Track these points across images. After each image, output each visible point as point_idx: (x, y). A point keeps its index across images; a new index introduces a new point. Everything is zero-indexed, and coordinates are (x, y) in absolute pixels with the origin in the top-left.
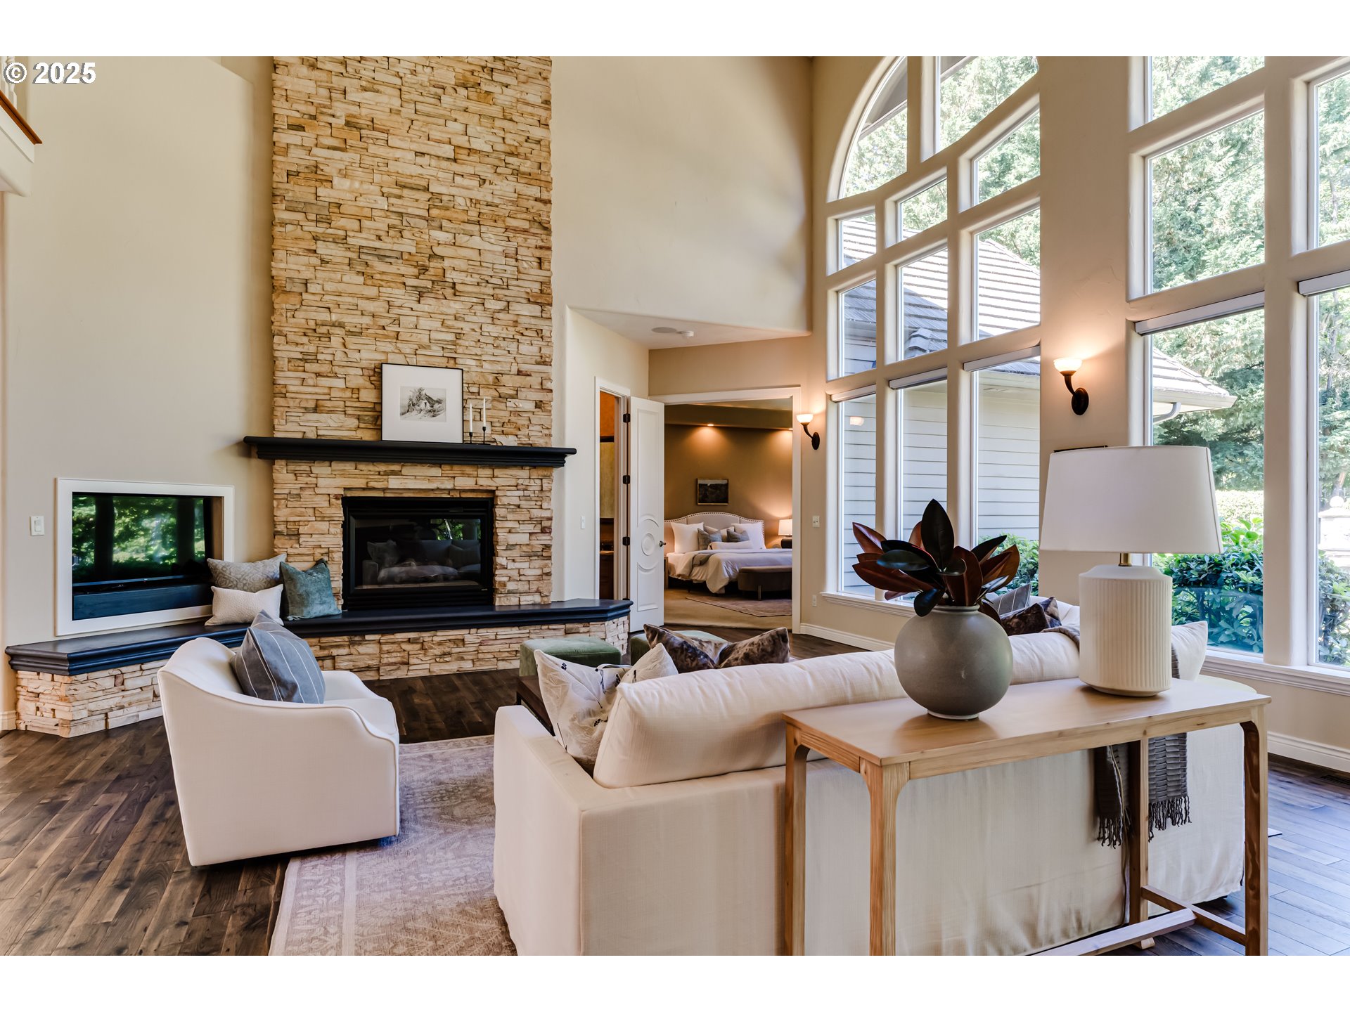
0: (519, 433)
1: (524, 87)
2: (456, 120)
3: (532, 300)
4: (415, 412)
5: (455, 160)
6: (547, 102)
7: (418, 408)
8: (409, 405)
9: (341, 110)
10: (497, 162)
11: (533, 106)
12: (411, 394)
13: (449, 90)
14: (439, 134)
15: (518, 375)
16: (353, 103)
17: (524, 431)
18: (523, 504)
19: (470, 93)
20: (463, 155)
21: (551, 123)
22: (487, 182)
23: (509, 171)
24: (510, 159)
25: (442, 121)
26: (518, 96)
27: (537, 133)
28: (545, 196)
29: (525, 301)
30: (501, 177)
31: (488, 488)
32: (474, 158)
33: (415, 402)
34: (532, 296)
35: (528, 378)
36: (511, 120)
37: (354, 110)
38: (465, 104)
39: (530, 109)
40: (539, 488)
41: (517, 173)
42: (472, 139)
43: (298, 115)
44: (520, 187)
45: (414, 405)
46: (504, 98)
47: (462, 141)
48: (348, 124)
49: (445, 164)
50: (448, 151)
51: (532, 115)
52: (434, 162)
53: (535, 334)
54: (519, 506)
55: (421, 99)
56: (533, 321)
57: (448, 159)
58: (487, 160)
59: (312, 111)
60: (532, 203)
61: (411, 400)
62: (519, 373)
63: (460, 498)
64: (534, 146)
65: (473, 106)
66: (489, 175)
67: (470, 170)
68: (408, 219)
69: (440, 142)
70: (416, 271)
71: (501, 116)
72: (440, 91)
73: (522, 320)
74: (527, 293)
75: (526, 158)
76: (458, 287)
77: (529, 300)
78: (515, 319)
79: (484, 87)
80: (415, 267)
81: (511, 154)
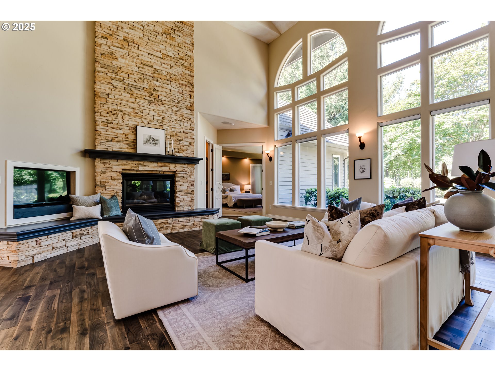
0: (183, 152)
1: (185, 38)
2: (162, 45)
3: (188, 108)
4: (149, 143)
5: (162, 58)
6: (192, 44)
7: (150, 142)
8: (147, 141)
9: (122, 35)
10: (176, 61)
11: (188, 44)
12: (147, 137)
13: (160, 34)
14: (157, 48)
15: (183, 133)
16: (126, 33)
17: (185, 152)
18: (185, 176)
19: (167, 36)
20: (165, 57)
21: (194, 51)
22: (173, 67)
23: (180, 65)
24: (180, 61)
25: (157, 44)
26: (183, 40)
27: (189, 53)
28: (192, 74)
29: (186, 109)
30: (177, 66)
31: (174, 171)
32: (169, 58)
33: (149, 140)
34: (188, 107)
35: (187, 134)
36: (181, 48)
37: (126, 35)
38: (166, 40)
39: (187, 45)
40: (190, 171)
41: (183, 66)
42: (168, 52)
43: (105, 33)
44: (184, 71)
45: (148, 141)
46: (179, 40)
47: (164, 52)
48: (124, 39)
49: (159, 59)
50: (160, 55)
51: (188, 47)
52: (155, 58)
53: (189, 120)
54: (183, 177)
55: (150, 35)
56: (188, 115)
57: (160, 58)
58: (173, 60)
59: (111, 33)
60: (188, 76)
61: (147, 139)
62: (184, 132)
63: (164, 174)
64: (188, 57)
65: (168, 41)
66: (174, 65)
67: (167, 62)
68: (146, 76)
69: (157, 51)
70: (149, 95)
71: (178, 46)
72: (157, 34)
73: (184, 115)
74: (186, 106)
75: (186, 61)
76: (163, 101)
77: (187, 108)
78: (182, 114)
79: (172, 35)
80: (148, 93)
81: (181, 59)
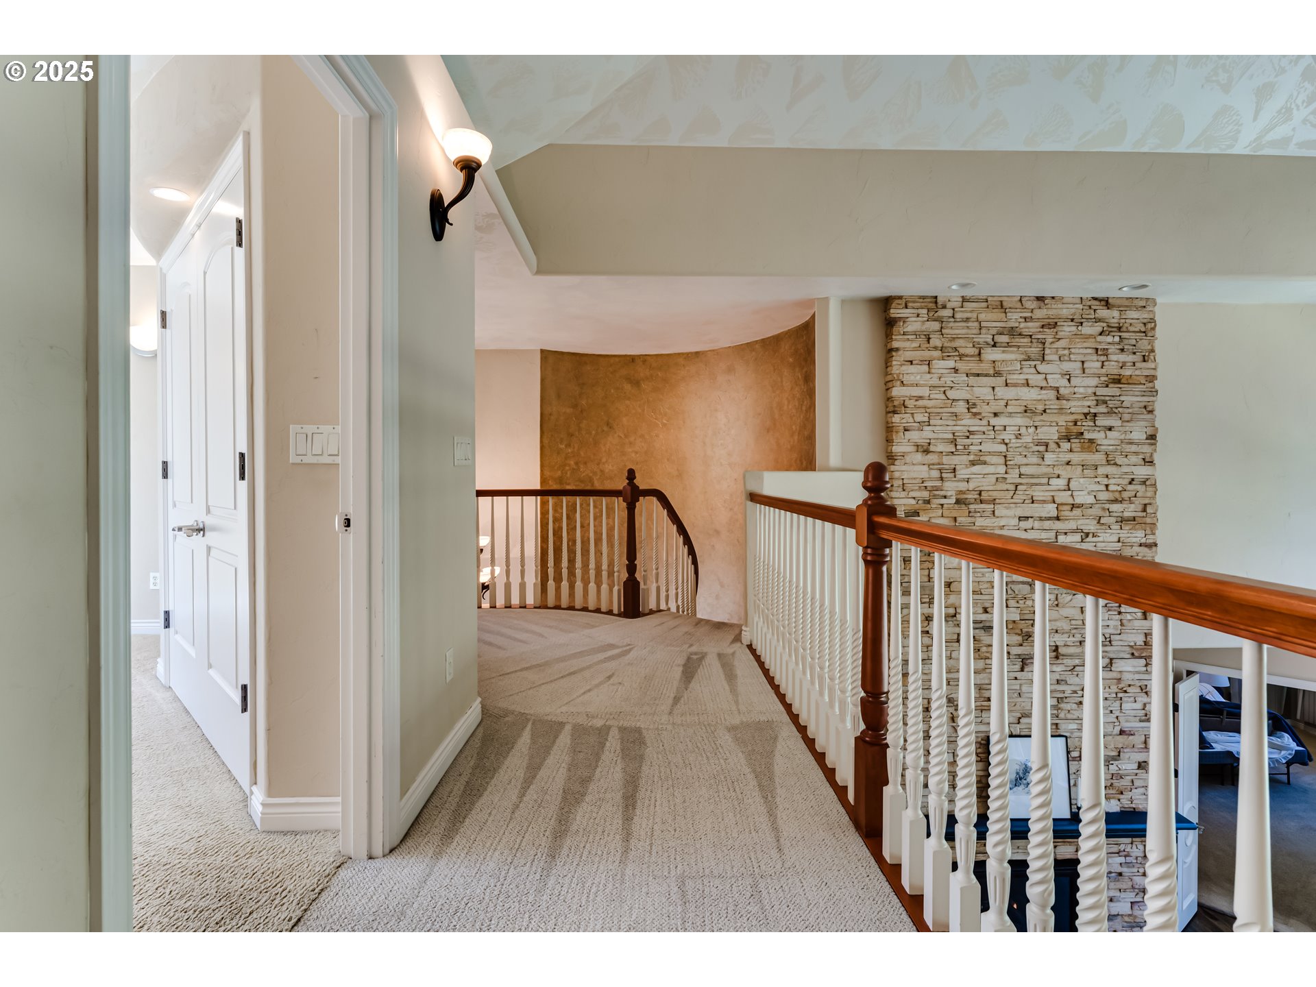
0: (1121, 797)
1: (1128, 426)
2: (1058, 477)
3: (1136, 654)
4: (1022, 786)
5: (1058, 518)
6: (1152, 437)
7: (1025, 782)
8: (1016, 780)
9: (951, 488)
10: (1100, 513)
11: (1138, 444)
12: (1018, 767)
13: (1052, 446)
14: (1042, 494)
15: (1120, 734)
16: (963, 480)
17: (1127, 795)
18: (1124, 870)
19: (1074, 445)
20: (1066, 513)
21: (1156, 458)
22: (1091, 535)
23: (1113, 520)
24: (1115, 507)
25: (1045, 481)
26: (1122, 437)
27: (1142, 472)
28: (1150, 539)
29: (1129, 656)
30: (1103, 527)
32: (1077, 512)
33: (1022, 776)
34: (1137, 649)
35: (1131, 737)
36: (1115, 464)
37: (963, 486)
38: (1069, 456)
39: (1134, 448)
40: (1142, 855)
41: (1122, 521)
42: (1074, 493)
43: (913, 502)
44: (1124, 534)
45: (1021, 779)
46: (1108, 442)
47: (1064, 497)
48: (958, 502)
49: (1047, 524)
50: (1051, 510)
51: (1136, 453)
52: (1037, 524)
53: (1139, 690)
54: (1120, 874)
55: (1025, 461)
56: (1137, 676)
57: (1049, 519)
58: (1090, 511)
59: (926, 494)
60: (1136, 549)
61: (1017, 773)
62: (1122, 732)
64: (1139, 487)
65: (1076, 458)
66: (1092, 528)
67: (1072, 525)
68: (1013, 586)
69: (1044, 502)
70: (1020, 638)
71: (1104, 462)
72: (1042, 448)
73: (1126, 676)
74: (1131, 647)
75: (1131, 503)
76: (1061, 650)
77: (1133, 654)
78: (1119, 677)
79: (1087, 436)
80: (1019, 635)
81: (1115, 501)
